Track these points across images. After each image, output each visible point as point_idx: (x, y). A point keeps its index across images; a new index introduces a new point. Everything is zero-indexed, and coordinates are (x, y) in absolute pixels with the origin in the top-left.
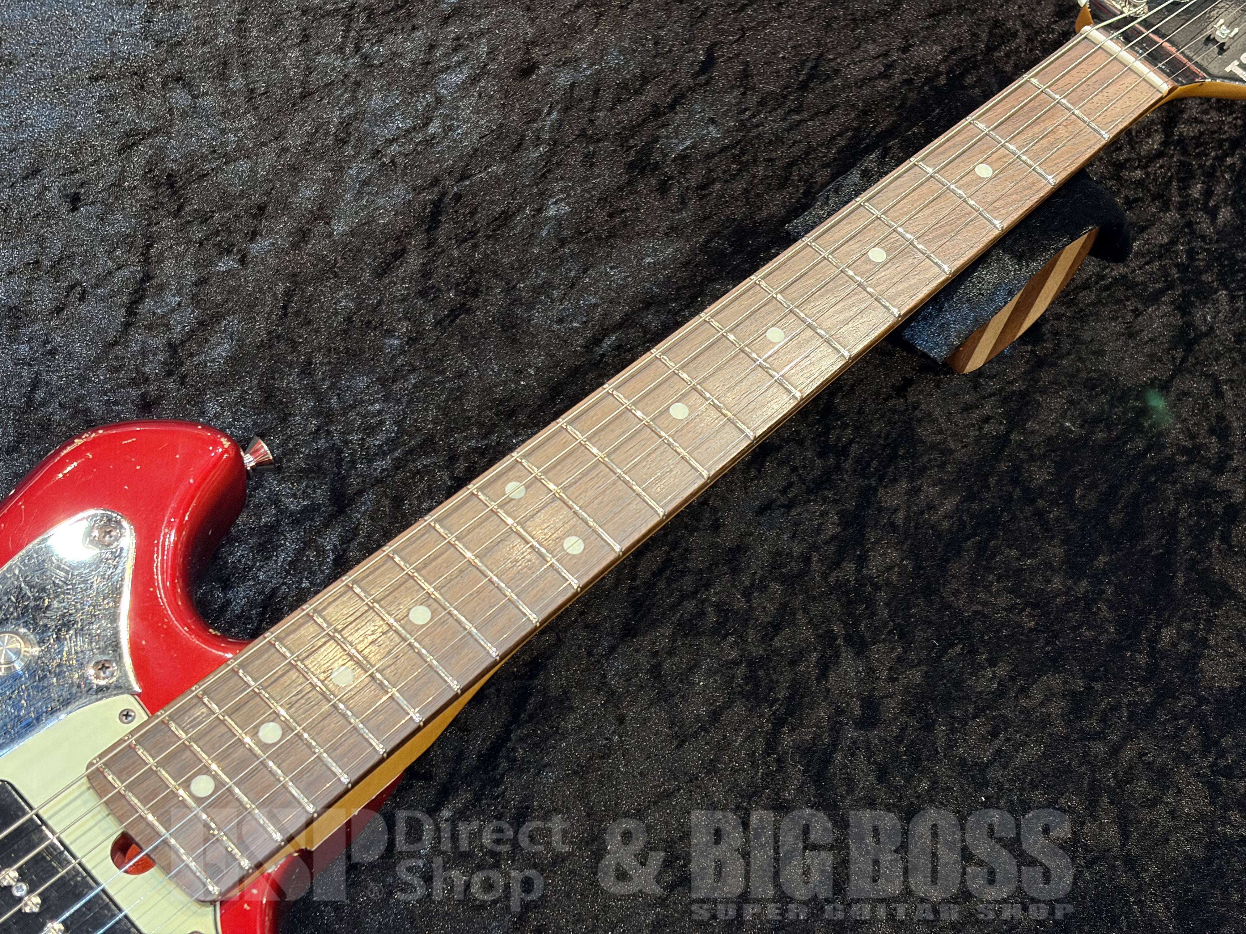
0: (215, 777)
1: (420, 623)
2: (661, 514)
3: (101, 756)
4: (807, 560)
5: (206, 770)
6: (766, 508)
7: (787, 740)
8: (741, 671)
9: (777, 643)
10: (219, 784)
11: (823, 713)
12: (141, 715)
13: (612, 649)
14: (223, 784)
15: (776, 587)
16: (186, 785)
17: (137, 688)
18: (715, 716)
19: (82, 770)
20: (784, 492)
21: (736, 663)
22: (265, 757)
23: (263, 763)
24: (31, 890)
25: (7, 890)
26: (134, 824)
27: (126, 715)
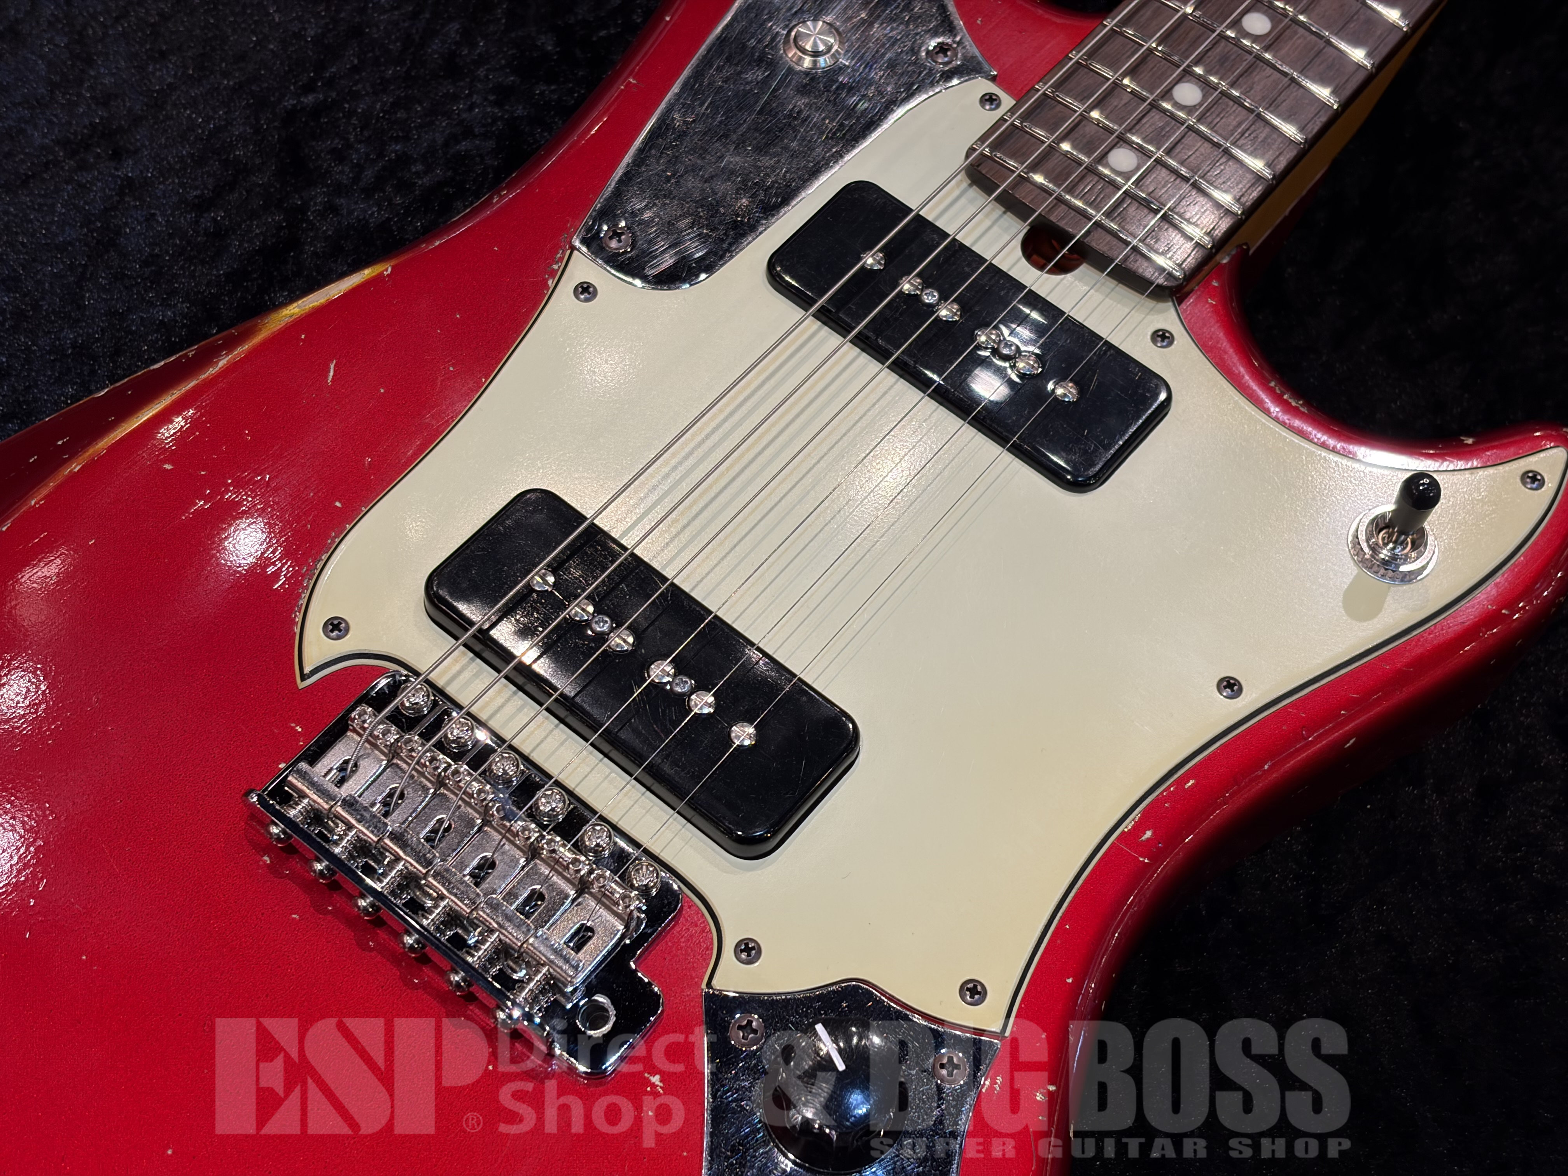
0: (1136, 147)
3: (979, 142)
5: (1122, 141)
10: (1145, 155)
14: (1150, 155)
16: (1103, 160)
19: (958, 160)
22: (1192, 121)
23: (1190, 128)
24: (944, 297)
25: (914, 299)
26: (1052, 209)
27: (989, 100)
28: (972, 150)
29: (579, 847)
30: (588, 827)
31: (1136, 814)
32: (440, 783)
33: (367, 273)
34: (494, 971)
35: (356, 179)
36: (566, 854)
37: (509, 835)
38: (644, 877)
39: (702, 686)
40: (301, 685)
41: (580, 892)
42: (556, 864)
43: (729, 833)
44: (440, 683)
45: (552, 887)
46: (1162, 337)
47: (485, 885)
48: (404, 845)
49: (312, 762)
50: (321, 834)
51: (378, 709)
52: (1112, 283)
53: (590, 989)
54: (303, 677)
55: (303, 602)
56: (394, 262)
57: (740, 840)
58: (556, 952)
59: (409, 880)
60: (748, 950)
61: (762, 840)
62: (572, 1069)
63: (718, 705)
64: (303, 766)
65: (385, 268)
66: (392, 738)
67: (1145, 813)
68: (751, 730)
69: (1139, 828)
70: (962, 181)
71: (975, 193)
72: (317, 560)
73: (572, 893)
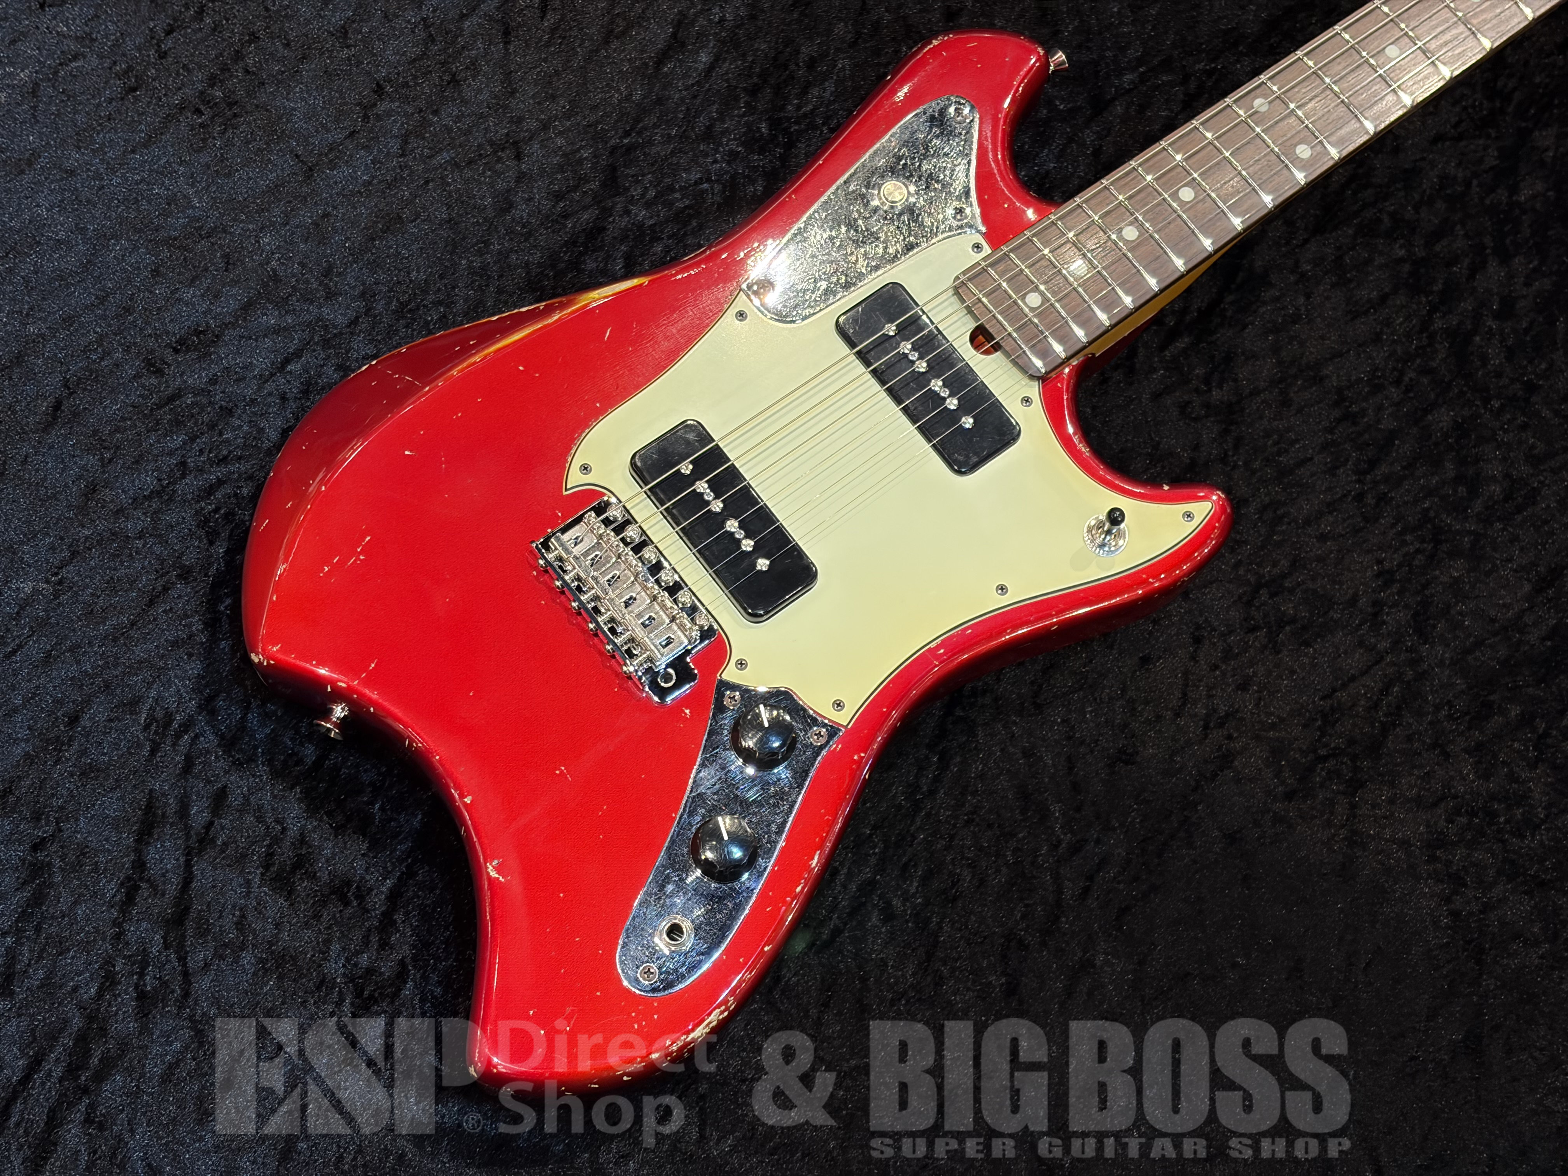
0: (1042, 294)
1: (1187, 200)
2: (1372, 133)
3: (964, 273)
4: (1468, 185)
5: (1036, 289)
6: (1439, 138)
7: (1438, 324)
8: (1407, 267)
9: (1438, 248)
10: (1045, 300)
11: (1467, 305)
12: (987, 250)
13: (1306, 241)
14: (1048, 300)
15: (1440, 205)
16: (1023, 298)
17: (984, 230)
18: (1384, 299)
19: (950, 282)
20: (1456, 126)
21: (1401, 260)
22: (1075, 284)
23: (1074, 289)
24: (921, 358)
25: (905, 355)
26: (988, 321)
27: (977, 247)
28: (957, 278)
29: (675, 601)
30: (681, 592)
31: (939, 641)
32: (619, 557)
33: (635, 282)
34: (625, 647)
35: (643, 195)
36: (669, 603)
37: (645, 588)
38: (703, 621)
39: (747, 536)
40: (565, 493)
41: (671, 621)
42: (663, 607)
43: (745, 609)
44: (628, 507)
45: (660, 616)
46: (1027, 401)
47: (630, 609)
48: (597, 583)
49: (563, 533)
50: (560, 567)
51: (598, 515)
52: (1010, 365)
53: (668, 666)
54: (566, 490)
55: (573, 452)
56: (650, 278)
57: (749, 614)
58: (656, 646)
59: (596, 598)
60: (741, 664)
61: (761, 616)
62: (651, 699)
63: (755, 547)
64: (559, 534)
65: (644, 280)
66: (601, 532)
67: (943, 641)
68: (768, 562)
69: (938, 647)
70: (951, 292)
71: (954, 299)
72: (583, 431)
73: (667, 621)
